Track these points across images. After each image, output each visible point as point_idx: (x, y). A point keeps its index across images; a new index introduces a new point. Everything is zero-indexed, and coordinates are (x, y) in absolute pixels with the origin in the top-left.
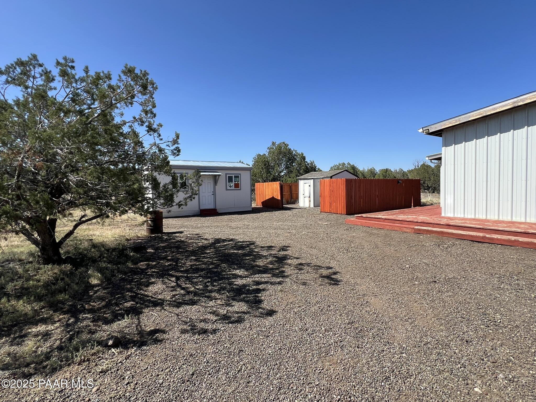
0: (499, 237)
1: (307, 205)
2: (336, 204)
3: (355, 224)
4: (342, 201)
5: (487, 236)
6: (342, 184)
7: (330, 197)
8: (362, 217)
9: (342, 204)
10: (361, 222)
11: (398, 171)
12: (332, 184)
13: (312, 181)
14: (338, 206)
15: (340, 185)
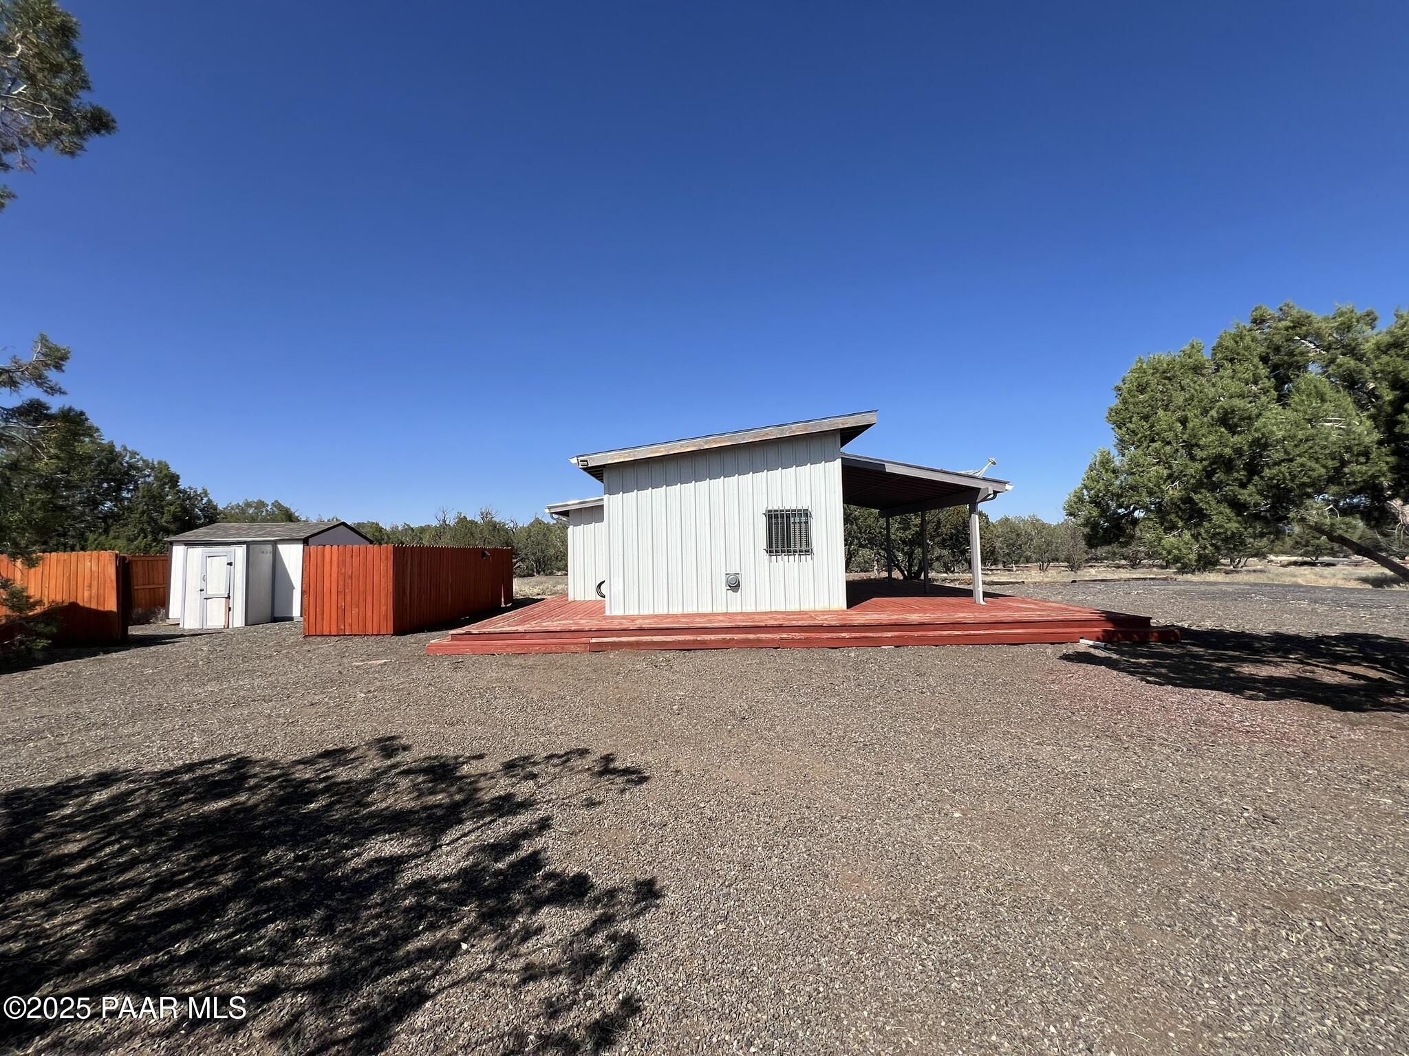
0: (713, 637)
1: (216, 621)
2: (362, 609)
3: (457, 652)
4: (383, 601)
5: (699, 639)
6: (383, 557)
7: (341, 593)
8: (469, 634)
9: (381, 606)
10: (472, 645)
11: (400, 528)
12: (348, 560)
13: (241, 551)
14: (369, 614)
15: (377, 562)
